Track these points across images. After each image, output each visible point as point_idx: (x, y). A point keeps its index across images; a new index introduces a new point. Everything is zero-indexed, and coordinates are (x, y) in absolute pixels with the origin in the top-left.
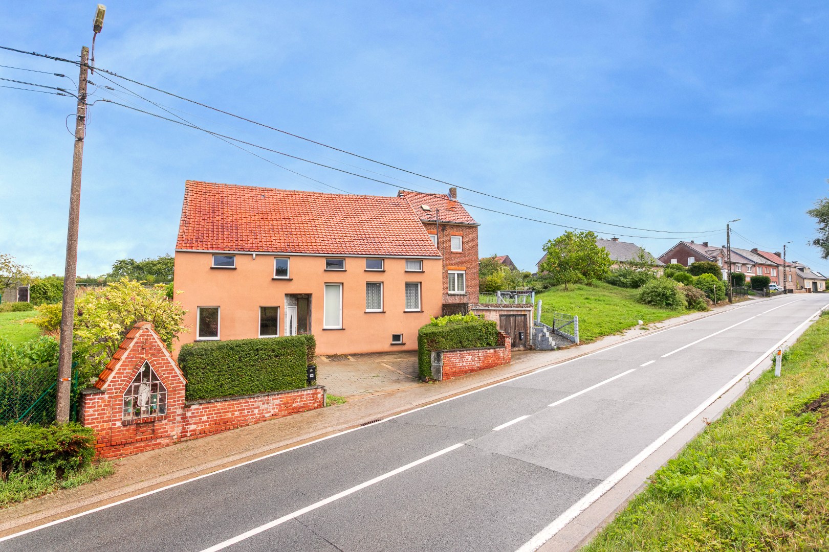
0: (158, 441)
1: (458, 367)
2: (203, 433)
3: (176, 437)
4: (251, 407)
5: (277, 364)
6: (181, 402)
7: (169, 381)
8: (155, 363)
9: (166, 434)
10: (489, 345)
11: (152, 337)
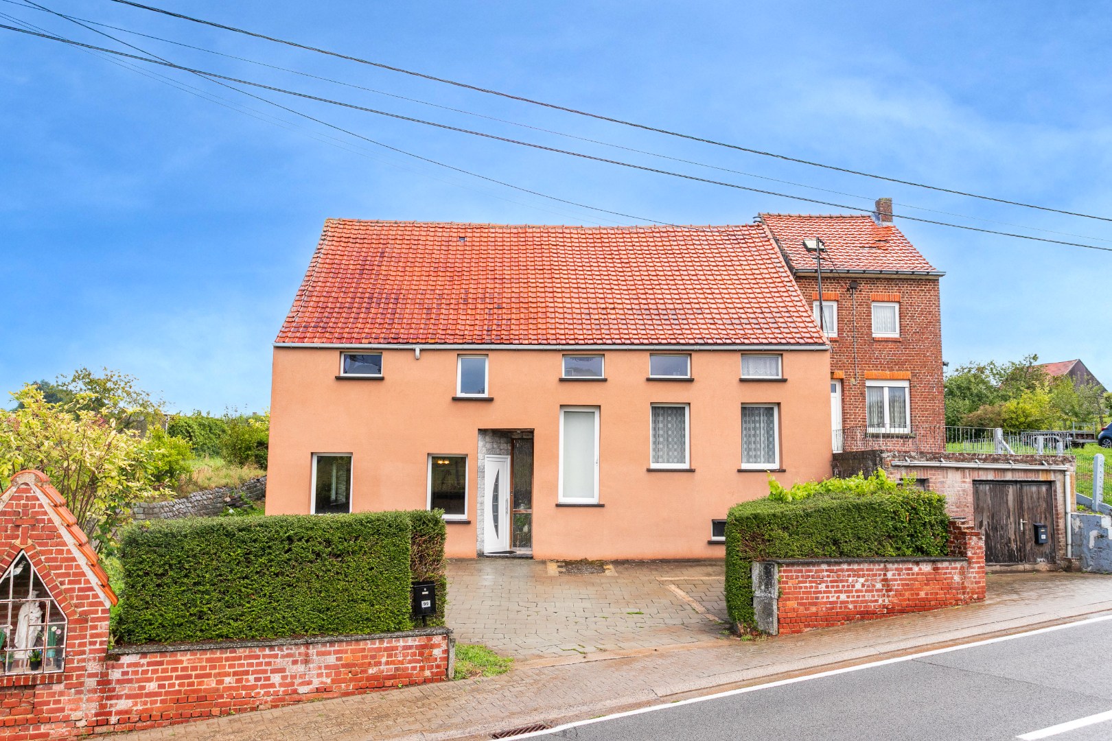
0: (43, 729)
1: (826, 603)
2: (148, 720)
3: (83, 723)
4: (264, 667)
5: (338, 573)
6: (98, 646)
7: (72, 598)
8: (43, 558)
9: (60, 715)
10: (923, 552)
11: (37, 503)
